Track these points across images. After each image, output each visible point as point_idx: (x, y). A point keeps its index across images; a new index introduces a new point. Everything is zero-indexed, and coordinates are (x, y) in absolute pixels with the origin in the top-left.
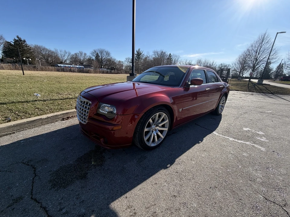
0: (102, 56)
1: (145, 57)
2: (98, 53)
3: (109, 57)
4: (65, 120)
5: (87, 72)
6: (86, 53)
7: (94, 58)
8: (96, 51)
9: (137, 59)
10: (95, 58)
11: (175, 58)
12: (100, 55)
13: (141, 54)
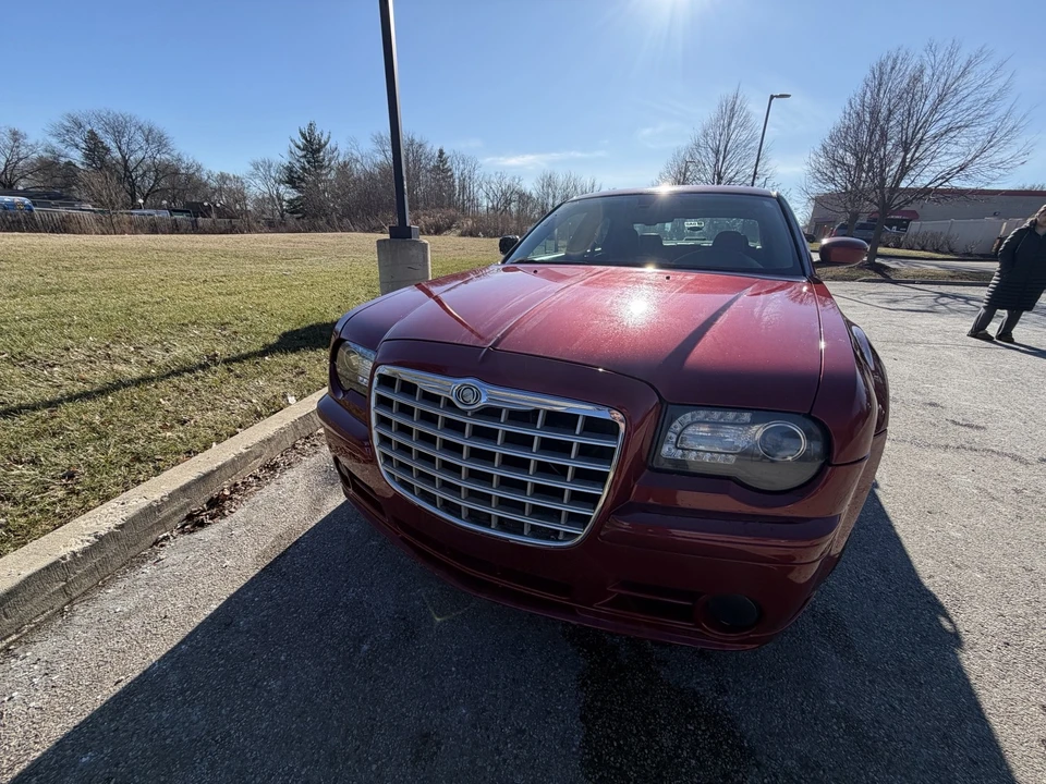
0: (124, 147)
1: (341, 159)
2: (100, 133)
3: (167, 156)
4: (204, 517)
5: (62, 227)
6: (22, 130)
7: (76, 157)
8: (84, 121)
9: (307, 166)
10: (86, 156)
11: (462, 166)
12: (109, 142)
13: (321, 147)
